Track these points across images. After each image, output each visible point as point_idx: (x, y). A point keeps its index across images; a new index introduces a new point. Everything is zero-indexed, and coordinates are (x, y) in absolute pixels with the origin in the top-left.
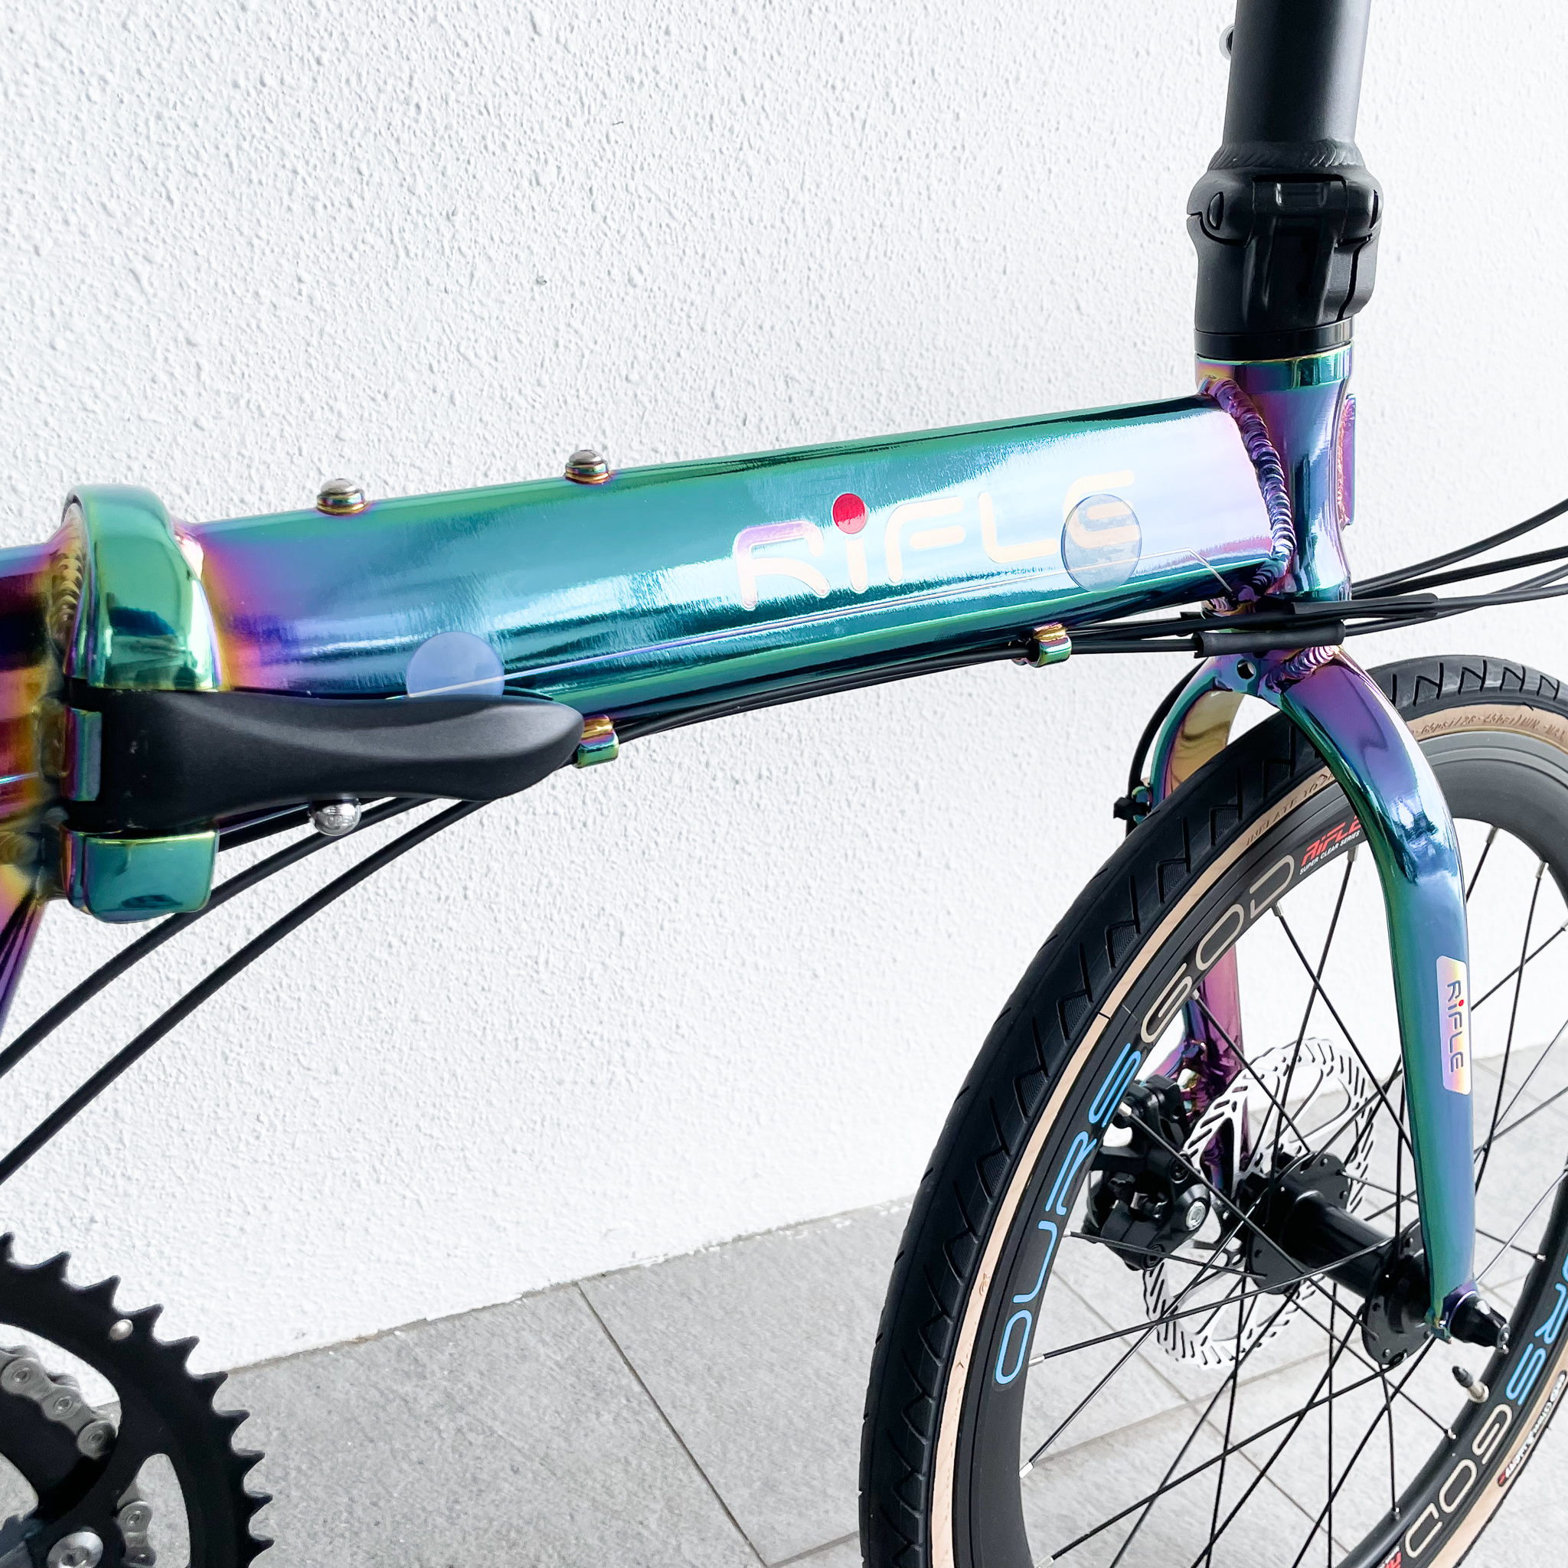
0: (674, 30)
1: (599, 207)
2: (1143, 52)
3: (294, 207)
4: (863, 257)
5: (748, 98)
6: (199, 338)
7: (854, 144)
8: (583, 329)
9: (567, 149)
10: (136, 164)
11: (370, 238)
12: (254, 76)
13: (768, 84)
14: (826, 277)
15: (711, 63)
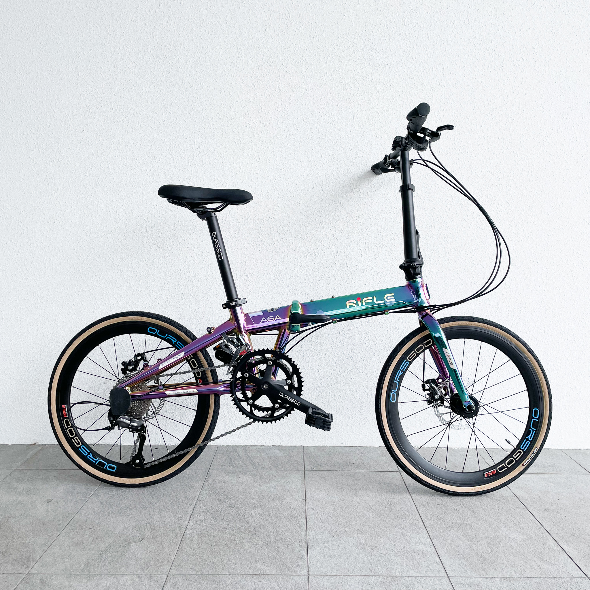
0: (381, 252)
1: (373, 274)
2: (463, 240)
9: (367, 268)
11: (343, 282)
12: (328, 266)
13: (396, 256)
15: (387, 254)
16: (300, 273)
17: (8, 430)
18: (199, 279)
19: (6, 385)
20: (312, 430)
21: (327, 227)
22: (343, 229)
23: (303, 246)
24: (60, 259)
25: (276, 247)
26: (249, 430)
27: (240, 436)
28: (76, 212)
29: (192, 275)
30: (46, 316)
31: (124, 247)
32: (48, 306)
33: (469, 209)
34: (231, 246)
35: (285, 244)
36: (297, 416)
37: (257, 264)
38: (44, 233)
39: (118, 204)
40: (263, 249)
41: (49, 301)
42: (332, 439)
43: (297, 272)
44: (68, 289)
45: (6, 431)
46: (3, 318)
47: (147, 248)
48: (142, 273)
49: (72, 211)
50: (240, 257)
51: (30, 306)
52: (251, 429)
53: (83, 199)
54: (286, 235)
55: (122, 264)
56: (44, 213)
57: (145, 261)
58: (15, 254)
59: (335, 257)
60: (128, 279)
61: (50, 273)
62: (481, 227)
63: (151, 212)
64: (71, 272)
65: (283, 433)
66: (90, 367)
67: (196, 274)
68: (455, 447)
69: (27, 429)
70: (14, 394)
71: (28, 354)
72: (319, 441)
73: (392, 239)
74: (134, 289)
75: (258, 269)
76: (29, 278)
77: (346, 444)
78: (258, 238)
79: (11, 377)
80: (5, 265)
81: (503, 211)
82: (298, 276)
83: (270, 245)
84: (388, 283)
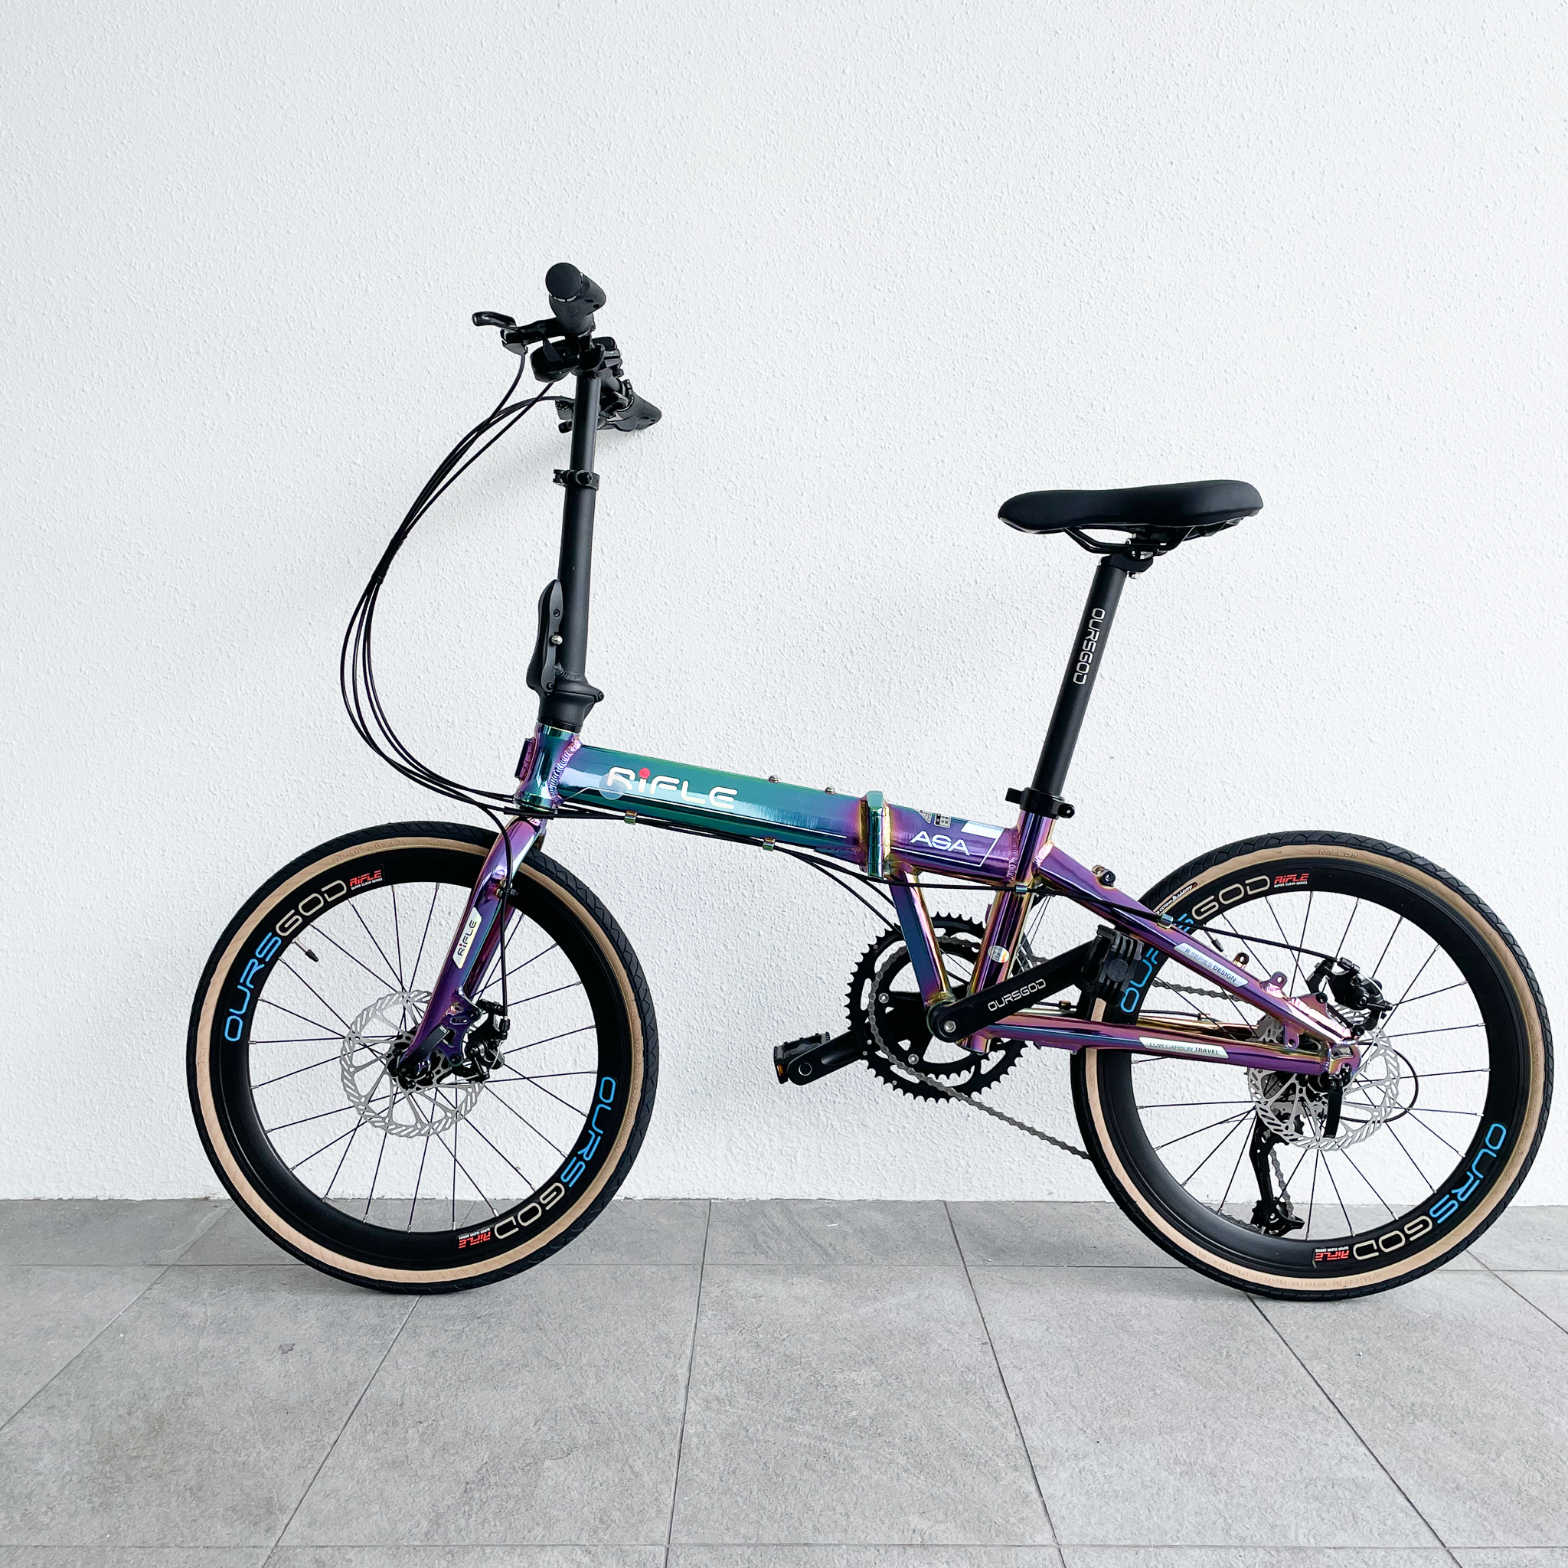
0: (1154, 668)
1: (1133, 730)
2: (1378, 635)
3: (1026, 745)
4: (1250, 732)
5: (1188, 685)
6: (997, 788)
7: (1238, 692)
8: (1130, 772)
9: (1117, 712)
10: (977, 739)
13: (1196, 679)
14: (1234, 742)
15: (1171, 675)
16: (935, 726)
17: (133, 1161)
18: (661, 745)
19: (131, 1036)
20: (966, 1158)
21: (1008, 601)
22: (1050, 606)
23: (941, 653)
24: (282, 690)
25: (870, 655)
26: (795, 1158)
27: (769, 1173)
28: (327, 562)
29: (640, 734)
30: (241, 845)
31: (456, 657)
32: (247, 819)
33: (1394, 552)
34: (746, 653)
35: (891, 648)
36: (925, 1118)
37: (818, 703)
38: (241, 619)
39: (441, 540)
40: (833, 662)
41: (250, 804)
42: (1022, 1181)
43: (925, 725)
44: (305, 772)
45: (130, 1163)
46: (126, 850)
47: (519, 661)
48: (507, 727)
49: (317, 561)
50: (770, 683)
51: (200, 819)
52: (799, 1154)
53: (347, 528)
54: (896, 623)
55: (451, 702)
56: (240, 565)
57: (513, 696)
58: (161, 677)
59: (1030, 683)
60: (467, 745)
61: (255, 730)
62: (1426, 601)
63: (530, 561)
64: (312, 727)
65: (887, 1164)
66: (361, 985)
67: (652, 729)
68: (1360, 1203)
69: (188, 1158)
70: (152, 1061)
71: (191, 949)
72: (986, 1188)
73: (1186, 632)
74: (483, 771)
75: (819, 715)
76: (197, 743)
77: (1059, 1196)
78: (820, 632)
79: (144, 1012)
80: (131, 707)
81: (1485, 558)
82: (929, 734)
83: (852, 652)
84: (1175, 752)
